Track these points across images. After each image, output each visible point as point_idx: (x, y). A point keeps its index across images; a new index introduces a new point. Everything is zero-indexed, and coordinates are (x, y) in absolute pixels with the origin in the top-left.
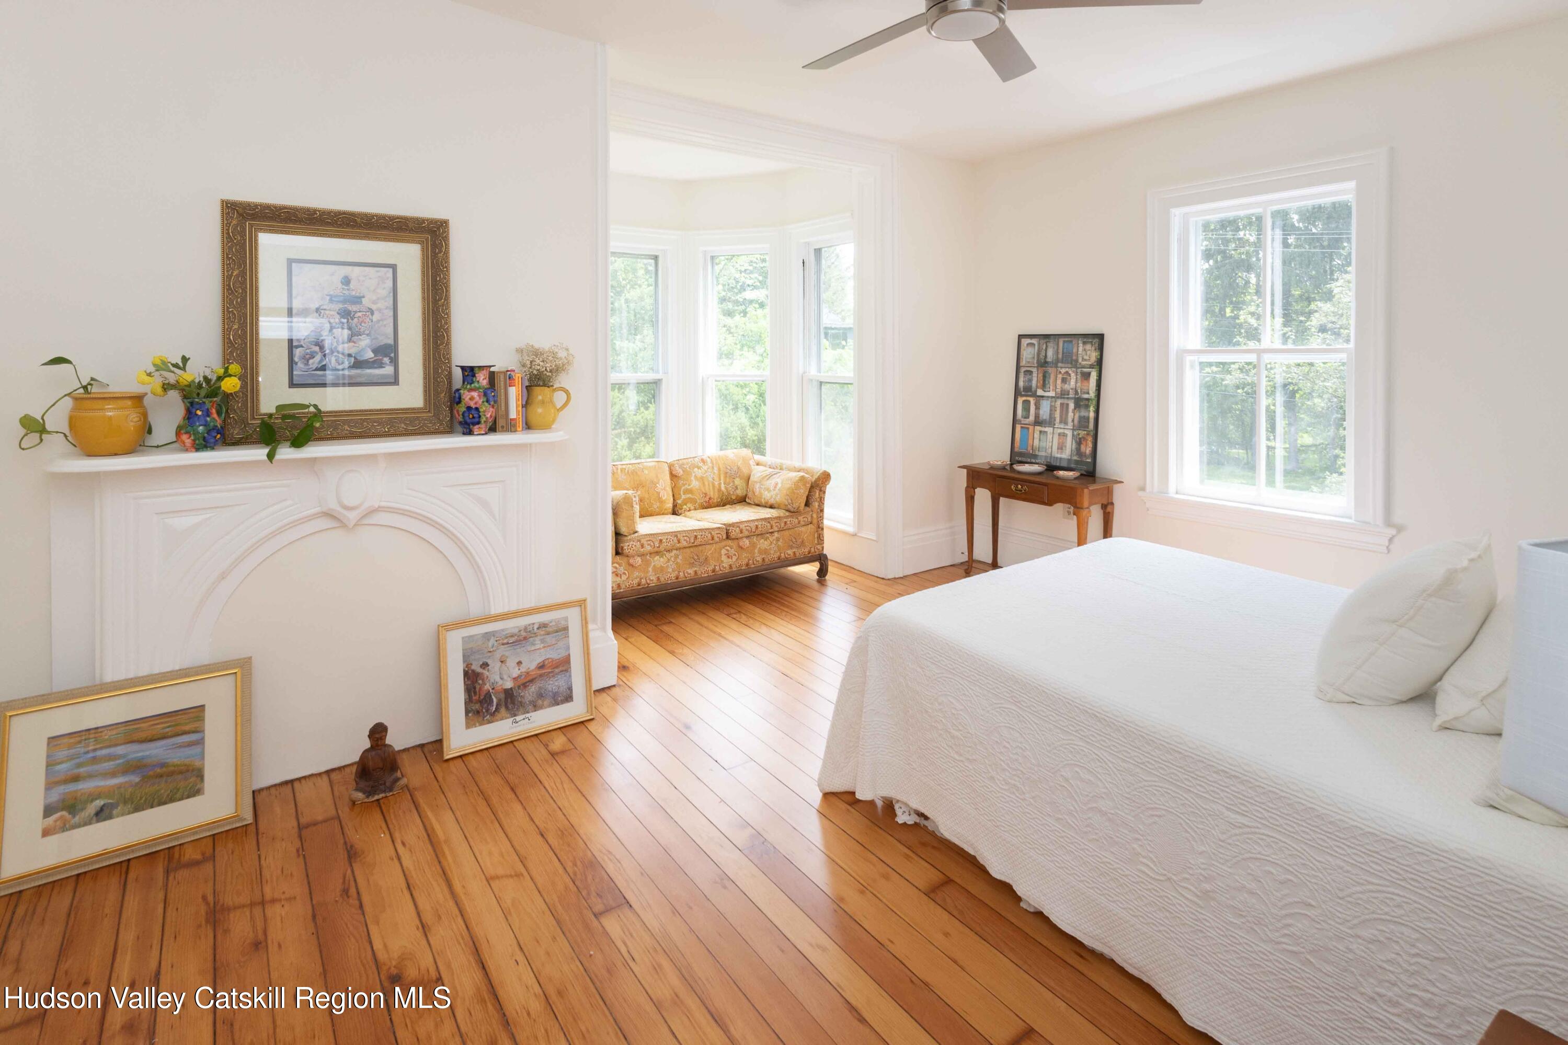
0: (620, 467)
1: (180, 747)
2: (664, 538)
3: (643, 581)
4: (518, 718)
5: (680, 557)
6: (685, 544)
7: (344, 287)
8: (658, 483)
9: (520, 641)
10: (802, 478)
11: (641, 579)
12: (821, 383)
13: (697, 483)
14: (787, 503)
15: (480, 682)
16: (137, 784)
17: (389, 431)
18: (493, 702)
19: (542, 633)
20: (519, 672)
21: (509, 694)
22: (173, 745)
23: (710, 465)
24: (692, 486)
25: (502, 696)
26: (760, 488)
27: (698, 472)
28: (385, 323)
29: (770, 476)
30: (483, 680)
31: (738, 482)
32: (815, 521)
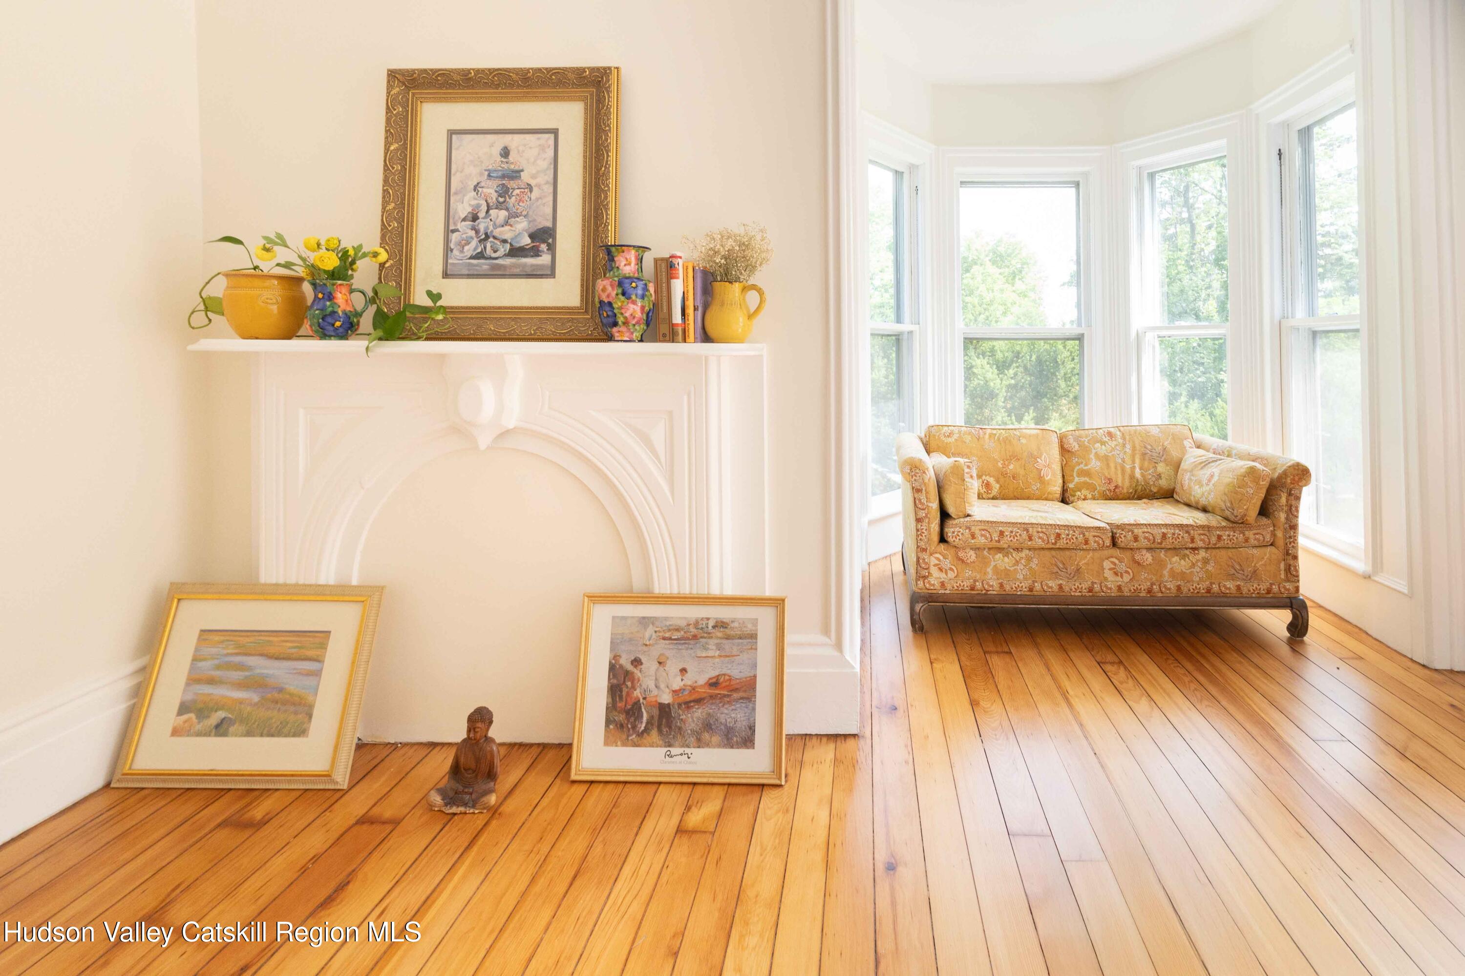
0: (988, 431)
1: (300, 674)
2: (1007, 530)
3: (979, 585)
4: (675, 751)
5: (1035, 561)
6: (1039, 543)
7: (502, 159)
8: (1040, 458)
9: (688, 639)
10: (1252, 471)
11: (975, 581)
12: (1314, 334)
13: (1098, 464)
14: (1224, 507)
15: (629, 684)
16: (256, 704)
17: (535, 333)
18: (642, 716)
19: (719, 635)
20: (682, 684)
21: (664, 710)
22: (295, 669)
23: (1120, 441)
24: (1089, 467)
25: (656, 712)
26: (1190, 479)
27: (1103, 450)
28: (544, 201)
29: (1206, 464)
30: (632, 683)
31: (1161, 468)
32: (1280, 542)
